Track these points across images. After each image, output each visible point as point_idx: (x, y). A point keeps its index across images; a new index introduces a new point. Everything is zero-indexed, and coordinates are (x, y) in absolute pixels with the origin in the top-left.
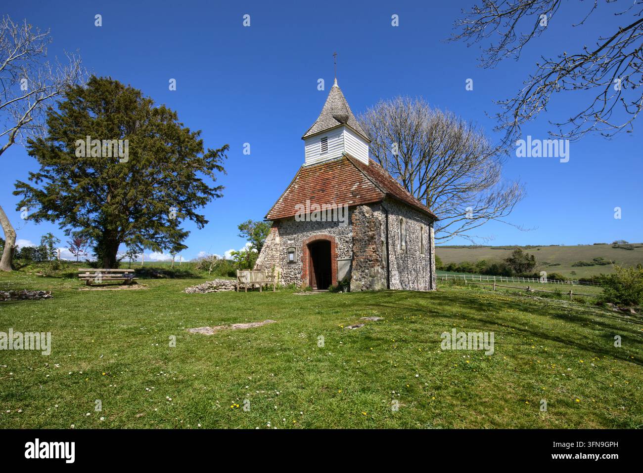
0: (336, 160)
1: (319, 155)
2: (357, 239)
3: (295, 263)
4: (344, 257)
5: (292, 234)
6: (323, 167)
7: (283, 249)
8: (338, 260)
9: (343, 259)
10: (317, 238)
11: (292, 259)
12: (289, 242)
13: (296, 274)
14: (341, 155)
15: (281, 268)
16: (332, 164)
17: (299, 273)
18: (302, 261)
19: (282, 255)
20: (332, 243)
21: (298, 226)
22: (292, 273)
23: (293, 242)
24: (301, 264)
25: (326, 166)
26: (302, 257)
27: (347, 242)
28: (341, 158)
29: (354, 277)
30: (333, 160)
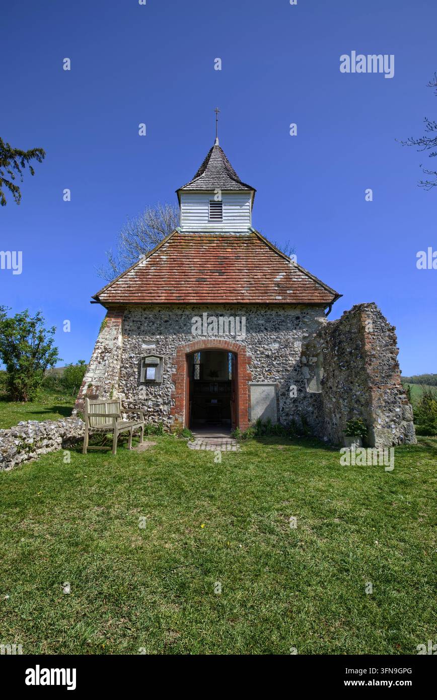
0: (238, 234)
1: (206, 222)
2: (373, 355)
3: (159, 384)
4: (263, 381)
5: (153, 334)
6: (216, 239)
7: (131, 357)
8: (251, 385)
9: (259, 383)
10: (209, 346)
11: (153, 378)
12: (144, 346)
13: (158, 406)
14: (246, 230)
15: (123, 392)
16: (232, 239)
17: (164, 403)
18: (174, 382)
19: (126, 368)
20: (239, 356)
21: (166, 321)
22: (150, 403)
23: (154, 346)
24: (173, 387)
25: (221, 239)
26: (173, 375)
27: (268, 356)
28: (247, 234)
29: (379, 421)
30: (233, 234)
